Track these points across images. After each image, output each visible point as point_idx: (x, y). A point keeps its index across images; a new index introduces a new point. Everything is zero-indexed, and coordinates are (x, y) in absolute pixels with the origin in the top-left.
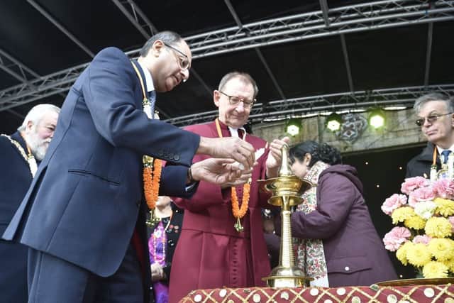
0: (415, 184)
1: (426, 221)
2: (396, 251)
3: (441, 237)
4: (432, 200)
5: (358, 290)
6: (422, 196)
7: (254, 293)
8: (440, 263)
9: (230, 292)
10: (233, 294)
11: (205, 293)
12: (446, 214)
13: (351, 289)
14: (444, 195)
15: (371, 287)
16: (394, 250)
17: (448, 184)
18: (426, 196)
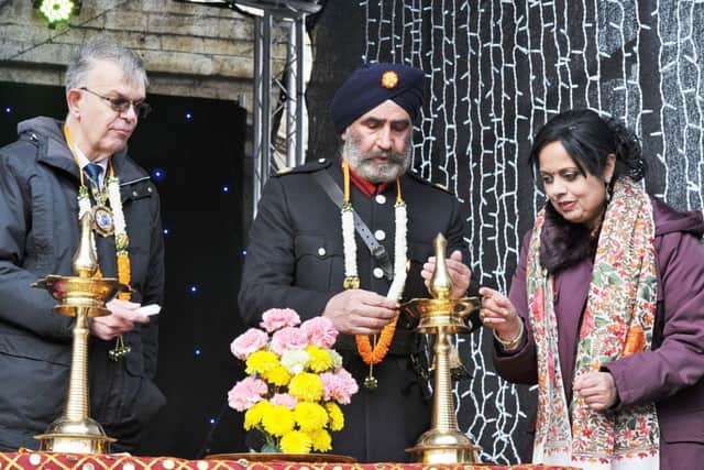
0: (282, 320)
1: (293, 376)
2: (245, 411)
3: (309, 401)
4: (305, 349)
5: (225, 465)
6: (294, 341)
7: (85, 462)
8: (304, 435)
9: (47, 458)
10: (51, 462)
11: (7, 459)
12: (317, 371)
13: (216, 464)
14: (319, 344)
15: (238, 462)
16: (241, 410)
17: (326, 329)
18: (299, 340)
